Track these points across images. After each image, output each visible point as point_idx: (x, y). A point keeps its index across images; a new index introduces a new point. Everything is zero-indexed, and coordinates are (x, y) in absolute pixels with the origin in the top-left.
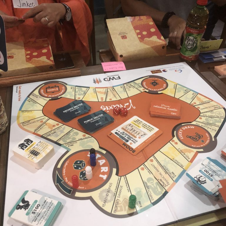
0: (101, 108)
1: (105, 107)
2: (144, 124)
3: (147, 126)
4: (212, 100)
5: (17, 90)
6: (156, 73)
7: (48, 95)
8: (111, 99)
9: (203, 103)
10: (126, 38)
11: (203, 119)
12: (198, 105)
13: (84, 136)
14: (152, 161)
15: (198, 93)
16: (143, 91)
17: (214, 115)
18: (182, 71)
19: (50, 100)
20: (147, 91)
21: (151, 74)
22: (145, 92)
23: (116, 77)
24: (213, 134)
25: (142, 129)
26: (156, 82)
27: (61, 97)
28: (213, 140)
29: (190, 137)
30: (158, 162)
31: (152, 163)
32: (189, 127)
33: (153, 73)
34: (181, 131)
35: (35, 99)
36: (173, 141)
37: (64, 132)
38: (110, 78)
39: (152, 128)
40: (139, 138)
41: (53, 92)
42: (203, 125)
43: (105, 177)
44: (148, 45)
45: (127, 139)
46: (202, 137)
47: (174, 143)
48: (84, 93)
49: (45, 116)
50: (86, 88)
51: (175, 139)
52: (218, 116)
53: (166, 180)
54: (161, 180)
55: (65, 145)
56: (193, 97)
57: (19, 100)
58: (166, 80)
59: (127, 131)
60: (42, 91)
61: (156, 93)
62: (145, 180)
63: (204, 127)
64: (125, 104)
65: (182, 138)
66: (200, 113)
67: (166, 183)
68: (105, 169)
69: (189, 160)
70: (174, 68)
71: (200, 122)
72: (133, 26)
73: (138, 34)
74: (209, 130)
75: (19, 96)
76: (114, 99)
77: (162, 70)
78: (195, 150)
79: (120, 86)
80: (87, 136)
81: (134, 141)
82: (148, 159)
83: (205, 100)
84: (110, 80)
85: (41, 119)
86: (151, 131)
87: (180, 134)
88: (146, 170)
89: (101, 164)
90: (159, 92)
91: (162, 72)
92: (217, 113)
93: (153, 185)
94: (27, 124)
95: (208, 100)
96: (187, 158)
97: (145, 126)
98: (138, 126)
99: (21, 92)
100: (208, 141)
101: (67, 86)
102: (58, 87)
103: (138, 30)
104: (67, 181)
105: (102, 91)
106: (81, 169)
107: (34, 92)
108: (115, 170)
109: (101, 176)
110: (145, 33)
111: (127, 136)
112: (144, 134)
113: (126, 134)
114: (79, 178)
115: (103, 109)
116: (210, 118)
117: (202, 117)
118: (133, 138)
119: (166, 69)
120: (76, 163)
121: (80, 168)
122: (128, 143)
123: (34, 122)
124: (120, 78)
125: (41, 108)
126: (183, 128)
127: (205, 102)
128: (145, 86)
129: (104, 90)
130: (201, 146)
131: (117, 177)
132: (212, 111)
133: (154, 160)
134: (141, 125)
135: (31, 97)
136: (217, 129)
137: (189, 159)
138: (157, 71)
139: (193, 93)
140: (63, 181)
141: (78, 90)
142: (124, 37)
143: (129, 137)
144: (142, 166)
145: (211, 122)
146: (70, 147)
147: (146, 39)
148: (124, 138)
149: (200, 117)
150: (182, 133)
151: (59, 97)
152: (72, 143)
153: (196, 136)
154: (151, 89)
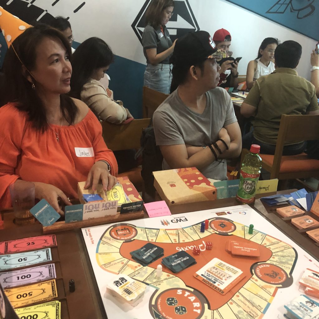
0: (177, 249)
1: (180, 249)
2: (228, 267)
3: (231, 269)
4: (281, 241)
5: (87, 233)
6: (221, 215)
7: (120, 238)
8: (184, 241)
9: (273, 244)
10: (175, 186)
11: (276, 259)
12: (269, 245)
13: (168, 276)
14: (238, 296)
15: (267, 235)
16: (213, 233)
17: (285, 254)
18: (246, 213)
19: (124, 242)
20: (218, 233)
21: (217, 216)
22: (216, 233)
23: (183, 219)
24: (288, 272)
25: (226, 271)
26: (223, 223)
27: (134, 240)
28: (289, 276)
29: (268, 275)
30: (244, 297)
31: (238, 298)
32: (264, 266)
33: (218, 215)
34: (258, 270)
35: (108, 241)
36: (253, 278)
37: (147, 273)
38: (177, 220)
39: (236, 271)
40: (226, 280)
41: (125, 235)
42: (277, 263)
43: (199, 311)
44: (198, 191)
45: (214, 281)
46: (278, 274)
47: (254, 280)
48: (156, 235)
49: (124, 257)
50: (156, 230)
51: (254, 276)
52: (289, 255)
53: (254, 312)
54: (250, 312)
55: (152, 284)
56: (262, 238)
57: (93, 243)
58: (233, 222)
59: (212, 273)
60: (113, 233)
61: (226, 235)
62: (236, 312)
63: (278, 266)
64: (199, 245)
65: (260, 275)
66: (272, 253)
67: (255, 314)
68: (197, 305)
69: (271, 295)
70: (237, 210)
71: (274, 260)
72: (180, 176)
73: (186, 182)
74: (283, 268)
75: (92, 239)
76: (187, 241)
77: (226, 212)
78: (275, 286)
79: (189, 228)
80: (171, 275)
81: (221, 282)
82: (234, 295)
83: (274, 241)
84: (177, 222)
85: (121, 261)
86: (235, 274)
87: (258, 272)
88: (234, 304)
89: (192, 300)
90: (229, 234)
91: (227, 214)
92: (288, 253)
93: (244, 316)
94: (108, 265)
95: (277, 240)
96: (269, 293)
97: (228, 269)
98: (223, 269)
99: (91, 235)
100: (284, 278)
101: (136, 228)
102: (128, 229)
103: (185, 179)
104: (164, 315)
105: (173, 233)
106: (175, 305)
107: (106, 235)
108: (206, 305)
109: (195, 310)
110: (193, 181)
111: (214, 278)
112: (230, 277)
113: (212, 276)
114: (176, 313)
115: (179, 250)
116: (283, 258)
117: (275, 257)
118: (220, 279)
119: (230, 212)
120: (168, 300)
121: (173, 304)
122: (216, 285)
123: (115, 264)
124: (187, 220)
125: (118, 250)
126: (259, 267)
127: (274, 243)
128: (214, 228)
129: (175, 232)
130: (280, 282)
131: (210, 311)
132: (282, 251)
133: (240, 296)
134: (225, 268)
135: (103, 239)
136: (291, 267)
137: (271, 293)
138: (221, 213)
139: (261, 235)
140: (161, 316)
141: (149, 232)
142: (173, 185)
143: (215, 279)
144: (230, 301)
145: (284, 261)
146: (158, 286)
147: (195, 186)
148: (211, 280)
149: (272, 256)
150: (260, 271)
151: (132, 239)
152: (159, 282)
153: (273, 274)
154: (220, 231)
